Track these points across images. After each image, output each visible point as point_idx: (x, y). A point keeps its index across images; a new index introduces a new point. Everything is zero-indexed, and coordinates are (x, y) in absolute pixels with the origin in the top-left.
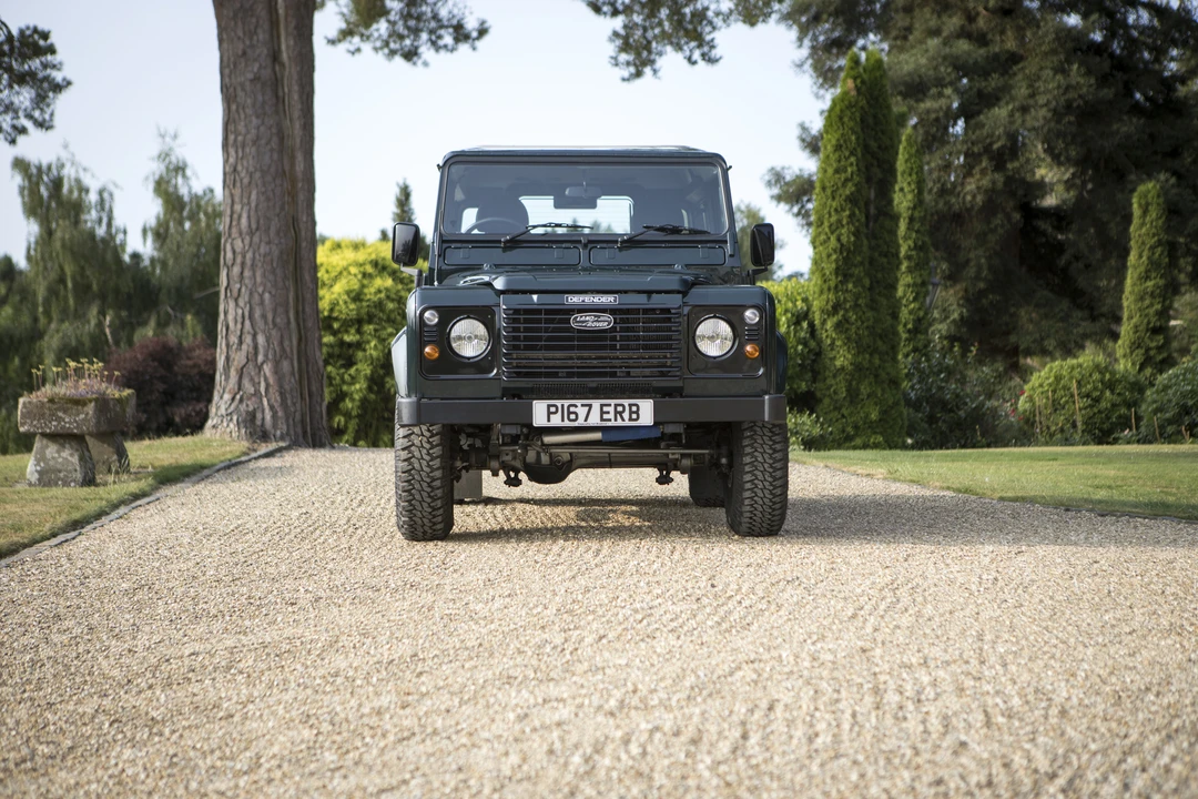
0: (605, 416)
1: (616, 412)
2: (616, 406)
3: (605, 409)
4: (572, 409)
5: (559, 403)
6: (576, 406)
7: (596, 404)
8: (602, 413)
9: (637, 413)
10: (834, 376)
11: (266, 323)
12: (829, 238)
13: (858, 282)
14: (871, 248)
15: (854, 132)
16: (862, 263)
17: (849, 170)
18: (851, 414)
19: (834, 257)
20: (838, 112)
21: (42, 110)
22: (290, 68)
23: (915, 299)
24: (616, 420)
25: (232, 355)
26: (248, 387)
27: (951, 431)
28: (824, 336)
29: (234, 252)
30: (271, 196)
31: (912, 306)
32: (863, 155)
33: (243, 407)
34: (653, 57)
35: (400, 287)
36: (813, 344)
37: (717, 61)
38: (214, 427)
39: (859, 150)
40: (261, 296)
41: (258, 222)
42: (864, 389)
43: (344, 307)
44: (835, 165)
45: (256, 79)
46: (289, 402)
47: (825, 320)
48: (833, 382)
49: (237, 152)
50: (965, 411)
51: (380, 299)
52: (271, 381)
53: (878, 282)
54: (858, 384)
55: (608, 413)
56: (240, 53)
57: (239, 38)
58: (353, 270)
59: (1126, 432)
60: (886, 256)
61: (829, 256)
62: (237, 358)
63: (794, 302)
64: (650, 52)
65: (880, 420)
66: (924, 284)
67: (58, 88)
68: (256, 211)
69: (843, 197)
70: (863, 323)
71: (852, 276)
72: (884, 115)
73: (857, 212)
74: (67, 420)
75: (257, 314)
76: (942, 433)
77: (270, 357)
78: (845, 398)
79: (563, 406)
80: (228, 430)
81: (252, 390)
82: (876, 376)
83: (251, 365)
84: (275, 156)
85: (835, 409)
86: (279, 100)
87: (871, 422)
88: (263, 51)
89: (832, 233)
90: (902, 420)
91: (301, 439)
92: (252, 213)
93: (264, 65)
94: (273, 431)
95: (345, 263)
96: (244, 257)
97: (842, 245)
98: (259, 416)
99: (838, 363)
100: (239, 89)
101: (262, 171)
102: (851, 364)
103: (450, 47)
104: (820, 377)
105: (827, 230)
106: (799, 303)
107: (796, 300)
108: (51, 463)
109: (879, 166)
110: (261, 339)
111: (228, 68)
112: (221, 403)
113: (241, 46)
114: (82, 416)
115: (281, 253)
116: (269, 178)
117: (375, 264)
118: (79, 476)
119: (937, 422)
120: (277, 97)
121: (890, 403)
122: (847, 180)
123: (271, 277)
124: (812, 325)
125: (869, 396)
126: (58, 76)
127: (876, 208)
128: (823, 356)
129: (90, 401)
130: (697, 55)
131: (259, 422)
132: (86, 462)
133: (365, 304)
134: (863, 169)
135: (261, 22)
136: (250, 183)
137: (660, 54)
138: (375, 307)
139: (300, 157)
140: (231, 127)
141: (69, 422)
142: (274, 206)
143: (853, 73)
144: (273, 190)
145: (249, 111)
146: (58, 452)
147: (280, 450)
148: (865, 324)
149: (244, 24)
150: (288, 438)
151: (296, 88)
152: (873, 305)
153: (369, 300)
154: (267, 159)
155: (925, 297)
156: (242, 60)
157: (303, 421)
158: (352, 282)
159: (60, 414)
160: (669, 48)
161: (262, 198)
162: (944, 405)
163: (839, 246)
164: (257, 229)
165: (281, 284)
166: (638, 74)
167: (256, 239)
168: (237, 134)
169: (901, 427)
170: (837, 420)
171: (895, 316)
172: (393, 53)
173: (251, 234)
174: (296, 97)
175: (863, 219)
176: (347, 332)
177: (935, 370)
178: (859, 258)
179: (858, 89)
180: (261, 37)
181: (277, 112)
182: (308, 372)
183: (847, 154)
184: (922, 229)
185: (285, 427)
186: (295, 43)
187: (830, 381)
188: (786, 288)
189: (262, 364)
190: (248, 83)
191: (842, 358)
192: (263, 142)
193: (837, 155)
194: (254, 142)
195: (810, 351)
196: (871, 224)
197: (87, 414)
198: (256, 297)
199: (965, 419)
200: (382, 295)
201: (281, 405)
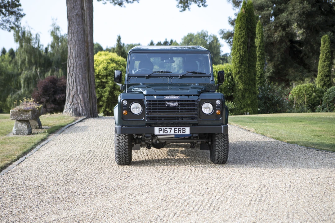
0: (176, 132)
1: (179, 130)
2: (179, 129)
3: (176, 130)
4: (166, 130)
5: (162, 128)
6: (167, 129)
7: (173, 128)
8: (175, 131)
9: (185, 131)
10: (238, 91)
11: (80, 83)
12: (237, 53)
13: (245, 65)
14: (249, 56)
15: (244, 23)
16: (246, 60)
17: (243, 34)
18: (243, 102)
19: (238, 58)
20: (240, 18)
21: (18, 22)
22: (86, 11)
23: (261, 68)
24: (179, 133)
25: (71, 92)
26: (75, 101)
27: (270, 106)
28: (235, 80)
29: (71, 63)
30: (81, 47)
31: (260, 70)
32: (247, 30)
33: (74, 107)
34: (188, 5)
35: (118, 66)
36: (232, 82)
37: (206, 6)
38: (66, 112)
39: (245, 28)
40: (79, 75)
41: (78, 55)
42: (247, 95)
43: (102, 72)
44: (239, 33)
45: (77, 14)
46: (86, 105)
47: (236, 76)
48: (238, 93)
49: (72, 35)
50: (274, 101)
51: (112, 69)
52: (81, 99)
53: (250, 65)
54: (245, 94)
55: (176, 131)
56: (72, 7)
57: (72, 3)
58: (105, 61)
59: (319, 106)
60: (253, 58)
61: (237, 58)
62: (72, 93)
63: (227, 71)
64: (188, 3)
65: (251, 104)
66: (263, 64)
67: (22, 16)
68: (77, 51)
69: (241, 42)
70: (246, 77)
71: (243, 64)
72: (253, 19)
73: (245, 46)
74: (24, 116)
75: (78, 81)
76: (268, 107)
77: (81, 92)
78: (241, 98)
79: (163, 129)
80: (70, 113)
81: (76, 102)
82: (250, 91)
83: (76, 95)
84: (82, 36)
85: (238, 100)
86: (83, 20)
87: (248, 104)
88: (79, 7)
89: (238, 52)
90: (257, 103)
91: (90, 115)
93: (79, 10)
94: (82, 113)
95: (103, 60)
96: (74, 64)
97: (241, 55)
98: (78, 109)
99: (239, 88)
100: (72, 17)
101: (79, 40)
102: (243, 88)
103: (131, 2)
104: (234, 92)
105: (236, 51)
106: (229, 71)
107: (228, 70)
108: (19, 128)
109: (251, 33)
110: (79, 88)
111: (69, 11)
112: (67, 105)
113: (73, 5)
114: (28, 115)
115: (84, 63)
116: (81, 42)
117: (111, 60)
118: (27, 132)
119: (266, 104)
120: (83, 19)
121: (254, 99)
122: (242, 37)
123: (81, 70)
124: (232, 77)
125: (248, 97)
126: (22, 13)
127: (250, 44)
128: (235, 86)
129: (30, 111)
130: (201, 4)
131: (78, 111)
132: (29, 127)
133: (108, 71)
134: (247, 34)
136: (75, 44)
137: (190, 4)
138: (111, 72)
139: (89, 36)
140: (70, 28)
141: (24, 117)
142: (82, 50)
143: (244, 7)
145: (75, 24)
146: (21, 125)
147: (84, 119)
148: (247, 77)
150: (86, 115)
151: (88, 17)
152: (249, 72)
153: (109, 70)
154: (80, 37)
155: (263, 68)
156: (73, 9)
157: (90, 110)
158: (105, 65)
159: (22, 115)
160: (193, 3)
161: (79, 48)
162: (269, 99)
163: (240, 55)
165: (84, 72)
166: (184, 10)
167: (77, 59)
168: (72, 30)
169: (257, 106)
170: (239, 104)
171: (255, 75)
172: (115, 4)
173: (76, 58)
174: (88, 19)
175: (247, 48)
176: (103, 79)
177: (266, 89)
178: (245, 59)
179: (245, 11)
180: (78, 3)
181: (83, 24)
182: (92, 97)
183: (242, 29)
184: (263, 49)
185: (85, 112)
186: (88, 5)
187: (237, 93)
188: (225, 67)
189: (79, 94)
190: (75, 16)
191: (240, 87)
192: (79, 32)
193: (239, 30)
194: (77, 32)
195: (232, 84)
196: (249, 49)
197: (29, 115)
198: (77, 76)
199: (274, 103)
200: (113, 69)
201: (84, 106)
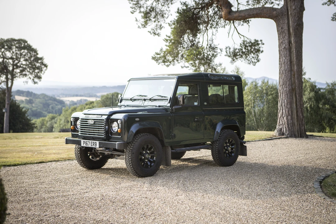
11: (285, 107)
22: (293, 44)
26: (281, 122)
29: (279, 90)
30: (287, 76)
33: (280, 127)
40: (284, 101)
41: (284, 83)
45: (285, 48)
46: (290, 126)
49: (280, 66)
52: (285, 121)
56: (281, 42)
62: (279, 115)
68: (284, 80)
75: (283, 105)
77: (286, 115)
83: (282, 117)
84: (289, 66)
86: (291, 53)
88: (286, 41)
91: (293, 136)
92: (283, 80)
94: (285, 133)
96: (281, 91)
98: (283, 129)
100: (281, 51)
101: (285, 70)
110: (284, 111)
111: (279, 46)
113: (282, 40)
115: (290, 90)
116: (287, 72)
123: (287, 96)
131: (282, 131)
135: (286, 34)
142: (288, 79)
144: (288, 75)
145: (283, 56)
149: (282, 35)
150: (288, 135)
154: (286, 67)
156: (282, 44)
161: (285, 77)
164: (284, 84)
165: (289, 98)
167: (283, 87)
168: (280, 62)
173: (282, 85)
174: (294, 52)
180: (286, 38)
181: (290, 56)
185: (288, 133)
189: (284, 117)
190: (283, 50)
192: (285, 63)
198: (283, 101)
201: (288, 127)
